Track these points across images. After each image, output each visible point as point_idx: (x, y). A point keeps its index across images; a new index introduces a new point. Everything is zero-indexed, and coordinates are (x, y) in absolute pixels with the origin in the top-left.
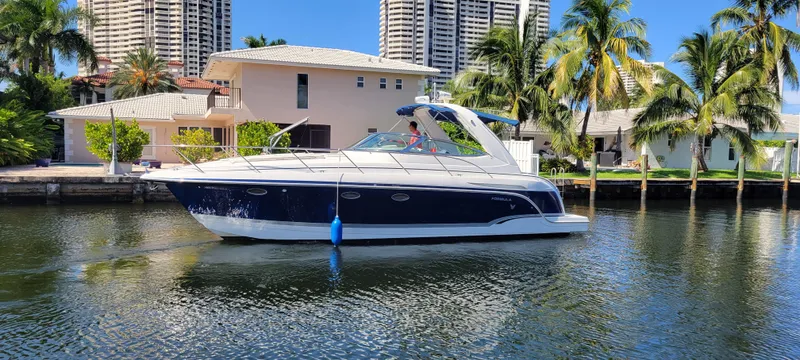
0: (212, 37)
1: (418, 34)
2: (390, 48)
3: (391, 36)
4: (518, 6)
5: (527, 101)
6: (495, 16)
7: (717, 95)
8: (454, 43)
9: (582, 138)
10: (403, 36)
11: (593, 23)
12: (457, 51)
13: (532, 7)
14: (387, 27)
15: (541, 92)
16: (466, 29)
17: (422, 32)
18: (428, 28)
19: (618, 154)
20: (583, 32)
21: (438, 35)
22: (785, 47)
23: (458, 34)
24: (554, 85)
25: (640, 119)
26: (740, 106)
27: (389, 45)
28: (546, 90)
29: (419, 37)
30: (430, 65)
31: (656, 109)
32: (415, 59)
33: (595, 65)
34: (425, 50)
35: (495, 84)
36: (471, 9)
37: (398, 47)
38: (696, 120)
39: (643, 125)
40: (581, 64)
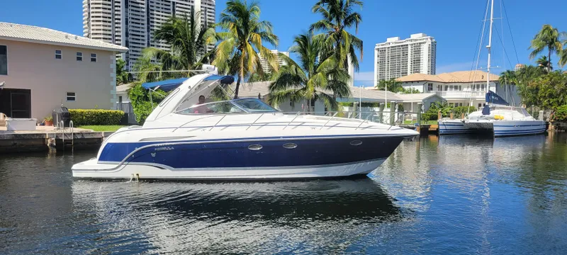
1: (116, 21)
2: (93, 30)
3: (93, 21)
4: (192, 7)
6: (177, 12)
7: (317, 73)
8: (146, 30)
10: (104, 21)
11: (240, 23)
12: (148, 36)
13: (203, 9)
14: (89, 13)
16: (155, 20)
17: (119, 19)
18: (124, 18)
20: (234, 27)
21: (133, 23)
22: (351, 45)
23: (148, 23)
24: (215, 63)
25: (272, 87)
26: (330, 81)
27: (92, 28)
29: (117, 23)
30: (127, 46)
31: (282, 81)
32: (114, 39)
33: (242, 51)
34: (122, 33)
35: (173, 60)
36: (158, 5)
37: (100, 30)
38: (304, 89)
39: (276, 92)
40: (233, 50)
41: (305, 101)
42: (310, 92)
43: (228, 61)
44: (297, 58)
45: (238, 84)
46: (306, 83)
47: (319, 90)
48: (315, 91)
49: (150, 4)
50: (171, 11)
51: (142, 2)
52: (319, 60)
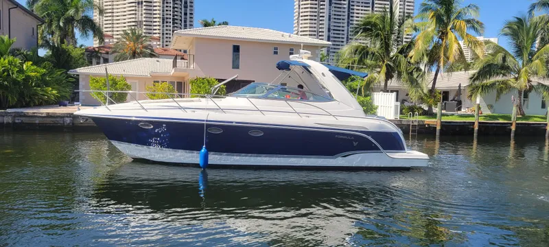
0: (181, 20)
1: (321, 18)
2: (301, 28)
3: (302, 20)
5: (392, 64)
6: (376, 5)
8: (346, 25)
9: (432, 91)
10: (310, 19)
11: (442, 9)
12: (348, 30)
14: (299, 13)
15: (401, 58)
16: (355, 15)
17: (323, 17)
18: (328, 15)
19: (460, 103)
20: (432, 17)
21: (335, 19)
23: (348, 18)
24: (412, 53)
25: (474, 78)
27: (301, 26)
28: (406, 57)
29: (321, 20)
30: (329, 40)
31: (488, 70)
32: (319, 36)
33: (443, 40)
34: (325, 30)
35: (370, 53)
37: (307, 27)
38: (517, 79)
39: (477, 83)
40: (433, 38)
41: (516, 92)
42: (523, 83)
43: (426, 50)
44: (508, 45)
45: (436, 75)
46: (519, 72)
47: (535, 80)
48: (529, 81)
50: (371, 5)
52: (537, 45)
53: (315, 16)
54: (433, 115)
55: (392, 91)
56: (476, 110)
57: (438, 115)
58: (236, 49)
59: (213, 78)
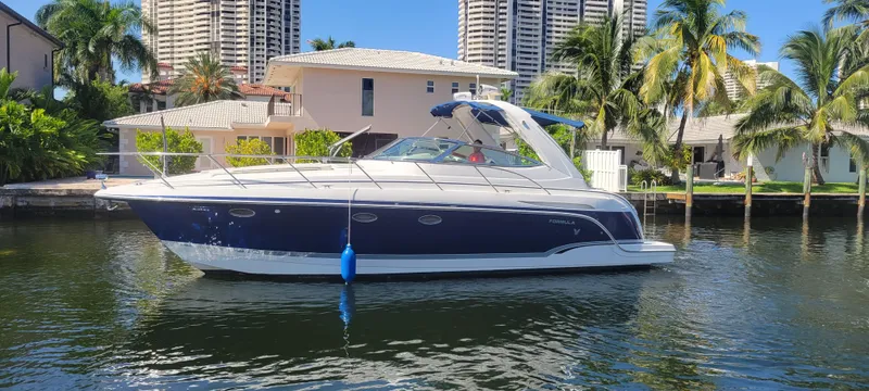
0: (280, 40)
1: (501, 35)
2: (470, 49)
3: (470, 37)
5: (614, 106)
6: (586, 14)
7: (833, 98)
8: (540, 44)
9: (677, 147)
10: (484, 37)
11: (689, 20)
12: (543, 52)
13: (627, 9)
14: (466, 27)
15: (629, 96)
16: (554, 29)
17: (504, 32)
18: (511, 29)
19: (721, 165)
20: (677, 30)
21: (522, 35)
23: (544, 34)
24: (645, 89)
25: (742, 126)
26: (859, 111)
27: (469, 46)
28: (636, 93)
29: (501, 38)
30: (513, 69)
31: (762, 114)
32: (495, 60)
33: (692, 66)
34: (508, 52)
35: (579, 88)
36: (559, 6)
37: (479, 49)
38: (809, 127)
39: (748, 133)
40: (676, 64)
41: (809, 148)
42: (818, 132)
43: (666, 83)
45: (683, 121)
46: (812, 115)
47: (838, 128)
48: (829, 129)
49: (548, 5)
50: (578, 13)
51: (537, 3)
52: (839, 73)
53: (492, 31)
54: (681, 185)
55: (615, 148)
56: (746, 176)
57: (688, 186)
58: (368, 85)
59: (331, 129)
